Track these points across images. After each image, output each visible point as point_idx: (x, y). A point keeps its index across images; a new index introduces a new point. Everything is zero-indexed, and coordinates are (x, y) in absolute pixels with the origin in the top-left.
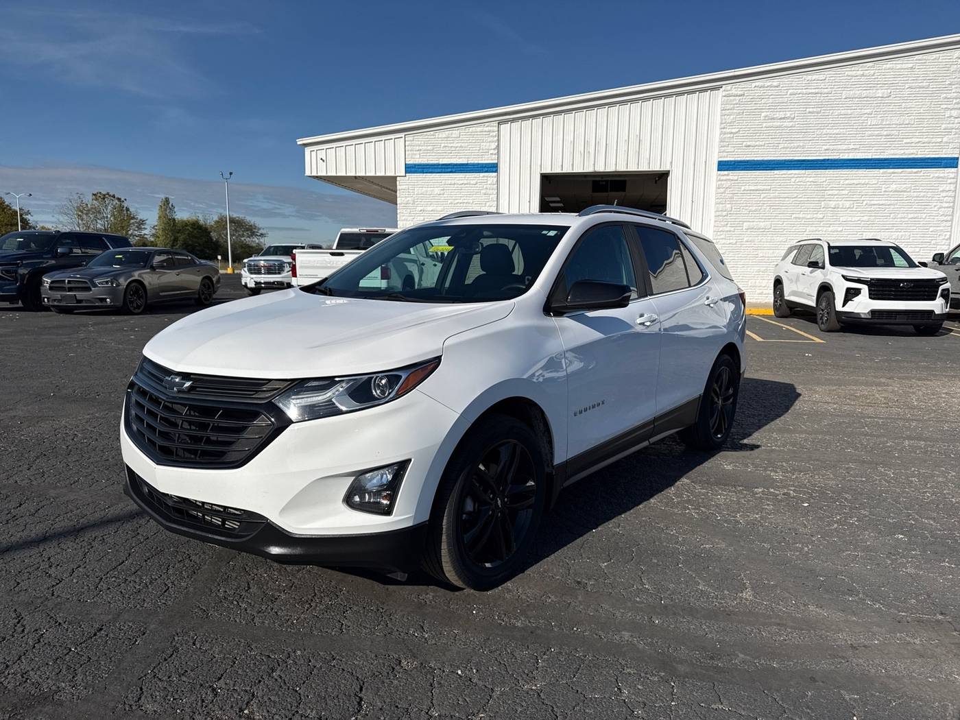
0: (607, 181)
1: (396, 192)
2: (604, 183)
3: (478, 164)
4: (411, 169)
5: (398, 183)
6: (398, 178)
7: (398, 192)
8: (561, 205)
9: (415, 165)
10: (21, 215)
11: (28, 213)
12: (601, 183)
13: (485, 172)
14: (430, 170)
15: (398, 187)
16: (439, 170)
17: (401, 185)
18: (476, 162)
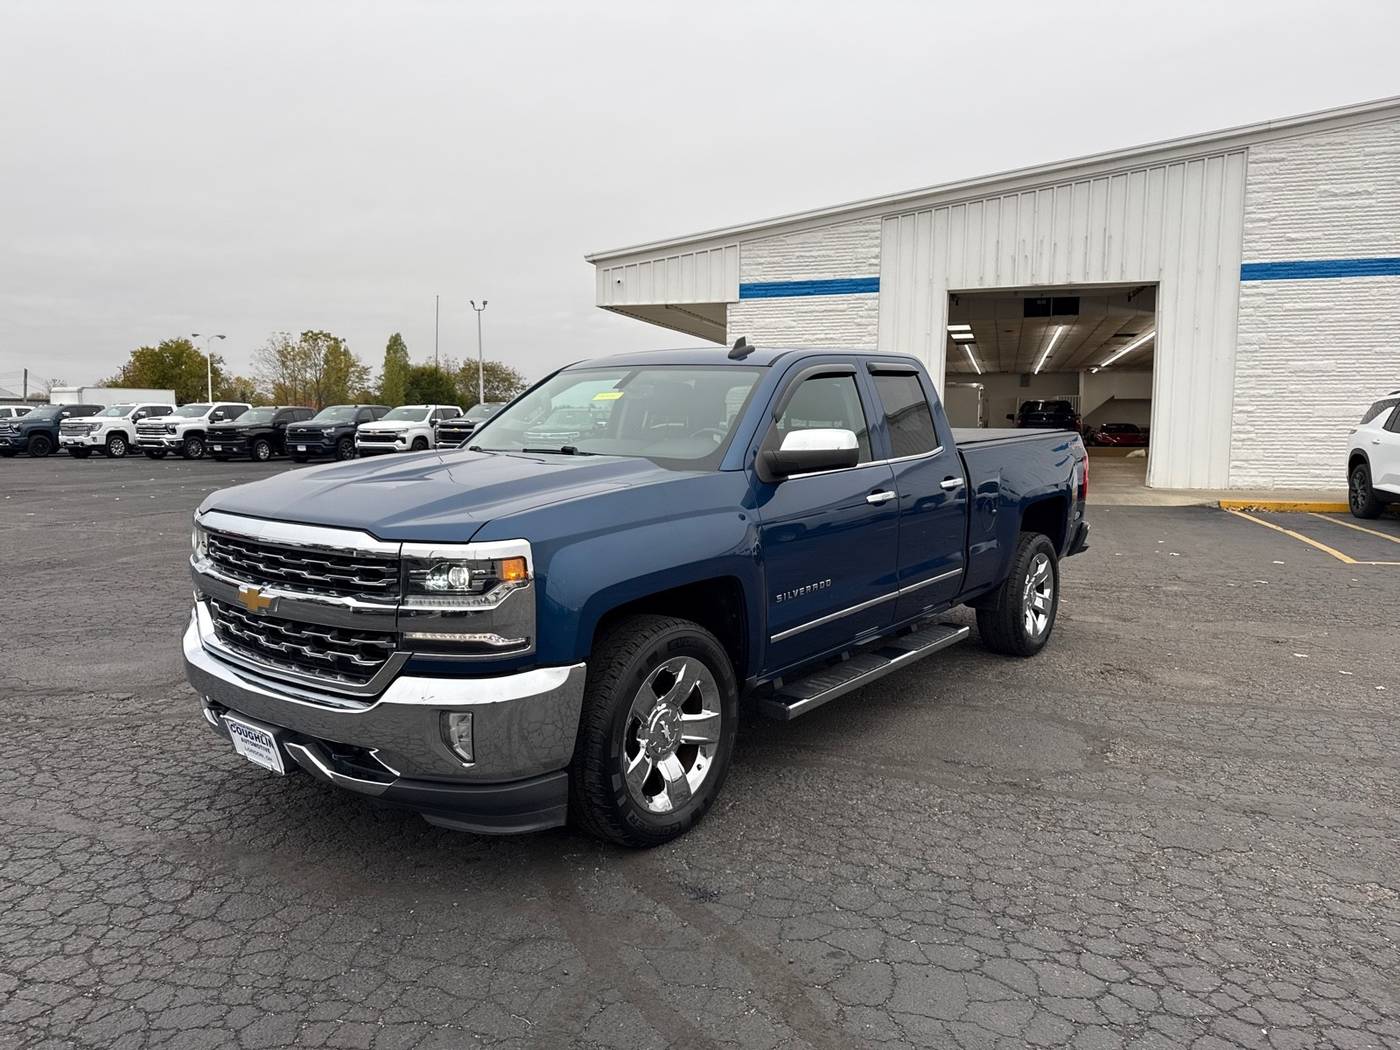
0: (1048, 300)
1: (725, 327)
2: (1044, 302)
3: (852, 280)
4: (748, 291)
5: (728, 312)
6: (729, 306)
7: (728, 325)
8: (971, 336)
9: (755, 285)
10: (212, 364)
11: (221, 360)
12: (1039, 302)
13: (861, 292)
14: (777, 292)
15: (729, 319)
16: (790, 292)
17: (733, 316)
18: (847, 277)
